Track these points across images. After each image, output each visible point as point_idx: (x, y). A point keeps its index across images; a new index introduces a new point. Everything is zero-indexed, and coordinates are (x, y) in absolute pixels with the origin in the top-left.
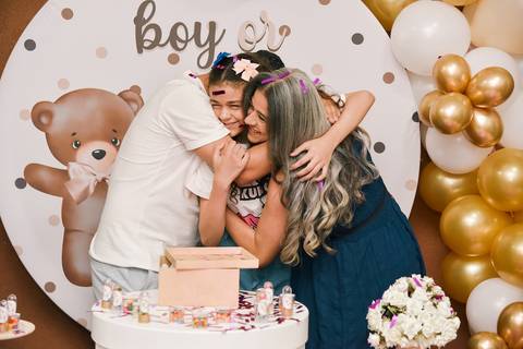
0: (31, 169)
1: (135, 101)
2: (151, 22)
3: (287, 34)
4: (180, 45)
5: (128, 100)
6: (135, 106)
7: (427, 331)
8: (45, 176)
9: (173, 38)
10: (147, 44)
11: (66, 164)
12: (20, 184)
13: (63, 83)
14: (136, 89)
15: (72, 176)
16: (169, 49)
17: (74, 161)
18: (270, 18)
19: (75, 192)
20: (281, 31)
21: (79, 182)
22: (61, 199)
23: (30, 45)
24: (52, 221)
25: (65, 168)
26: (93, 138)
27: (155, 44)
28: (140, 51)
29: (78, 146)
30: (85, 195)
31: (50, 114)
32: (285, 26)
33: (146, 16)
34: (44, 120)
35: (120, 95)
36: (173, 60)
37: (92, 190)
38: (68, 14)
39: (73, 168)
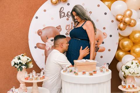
0: (38, 44)
1: (60, 29)
2: (63, 12)
3: (91, 13)
4: (69, 16)
5: (58, 28)
6: (60, 30)
7: (136, 72)
8: (41, 46)
9: (68, 15)
10: (62, 16)
11: (45, 42)
12: (36, 47)
13: (44, 25)
14: (60, 26)
15: (46, 45)
16: (67, 17)
17: (47, 42)
18: (87, 10)
19: (47, 49)
20: (90, 13)
21: (48, 46)
22: (44, 50)
23: (37, 18)
24: (43, 55)
25: (45, 43)
26: (51, 37)
27: (64, 16)
28: (61, 18)
29: (48, 39)
30: (49, 49)
31: (41, 32)
33: (62, 10)
34: (40, 33)
35: (56, 27)
36: (68, 19)
37: (51, 48)
38: (45, 11)
39: (47, 43)
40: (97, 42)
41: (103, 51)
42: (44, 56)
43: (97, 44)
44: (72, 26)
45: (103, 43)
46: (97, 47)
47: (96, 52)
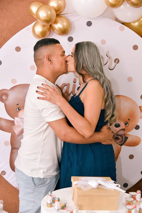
3: (118, 63)
11: (13, 118)
13: (14, 81)
15: (16, 124)
17: (17, 117)
18: (110, 55)
19: (17, 131)
20: (115, 61)
21: (19, 126)
22: (10, 134)
24: (6, 143)
29: (19, 110)
31: (7, 95)
32: (117, 59)
34: (4, 97)
38: (18, 49)
39: (17, 120)
40: (126, 124)
41: (135, 144)
42: (10, 147)
43: (124, 130)
44: (74, 86)
45: (137, 127)
46: (125, 135)
47: (121, 145)
